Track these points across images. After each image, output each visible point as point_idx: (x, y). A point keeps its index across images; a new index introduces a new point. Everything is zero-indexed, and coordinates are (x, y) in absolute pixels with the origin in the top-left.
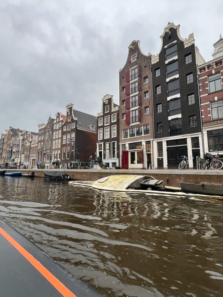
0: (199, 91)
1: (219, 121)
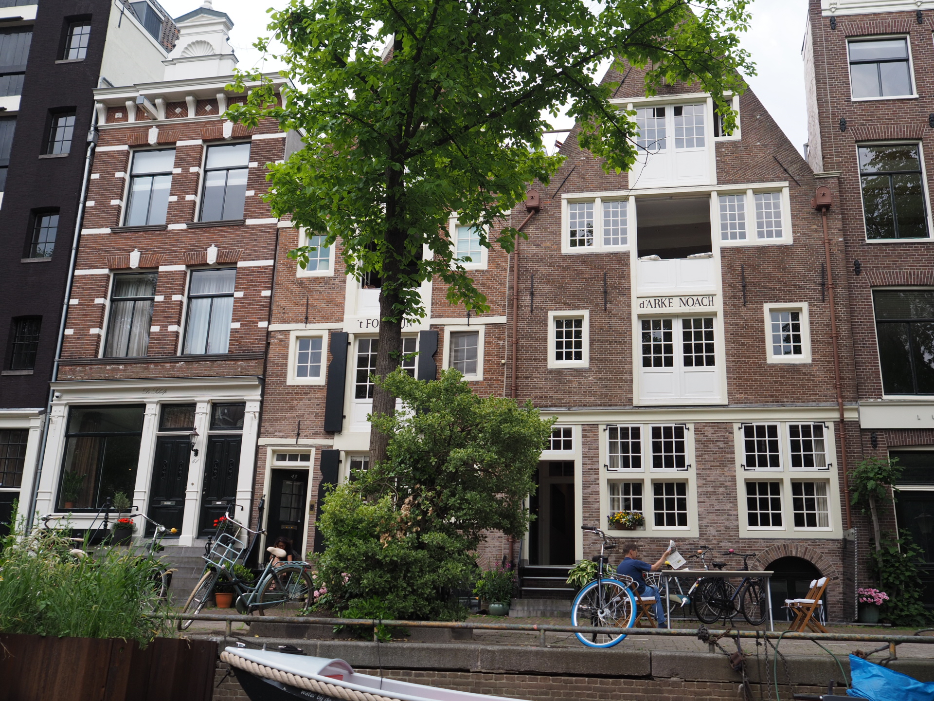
0: (81, 206)
1: (121, 367)
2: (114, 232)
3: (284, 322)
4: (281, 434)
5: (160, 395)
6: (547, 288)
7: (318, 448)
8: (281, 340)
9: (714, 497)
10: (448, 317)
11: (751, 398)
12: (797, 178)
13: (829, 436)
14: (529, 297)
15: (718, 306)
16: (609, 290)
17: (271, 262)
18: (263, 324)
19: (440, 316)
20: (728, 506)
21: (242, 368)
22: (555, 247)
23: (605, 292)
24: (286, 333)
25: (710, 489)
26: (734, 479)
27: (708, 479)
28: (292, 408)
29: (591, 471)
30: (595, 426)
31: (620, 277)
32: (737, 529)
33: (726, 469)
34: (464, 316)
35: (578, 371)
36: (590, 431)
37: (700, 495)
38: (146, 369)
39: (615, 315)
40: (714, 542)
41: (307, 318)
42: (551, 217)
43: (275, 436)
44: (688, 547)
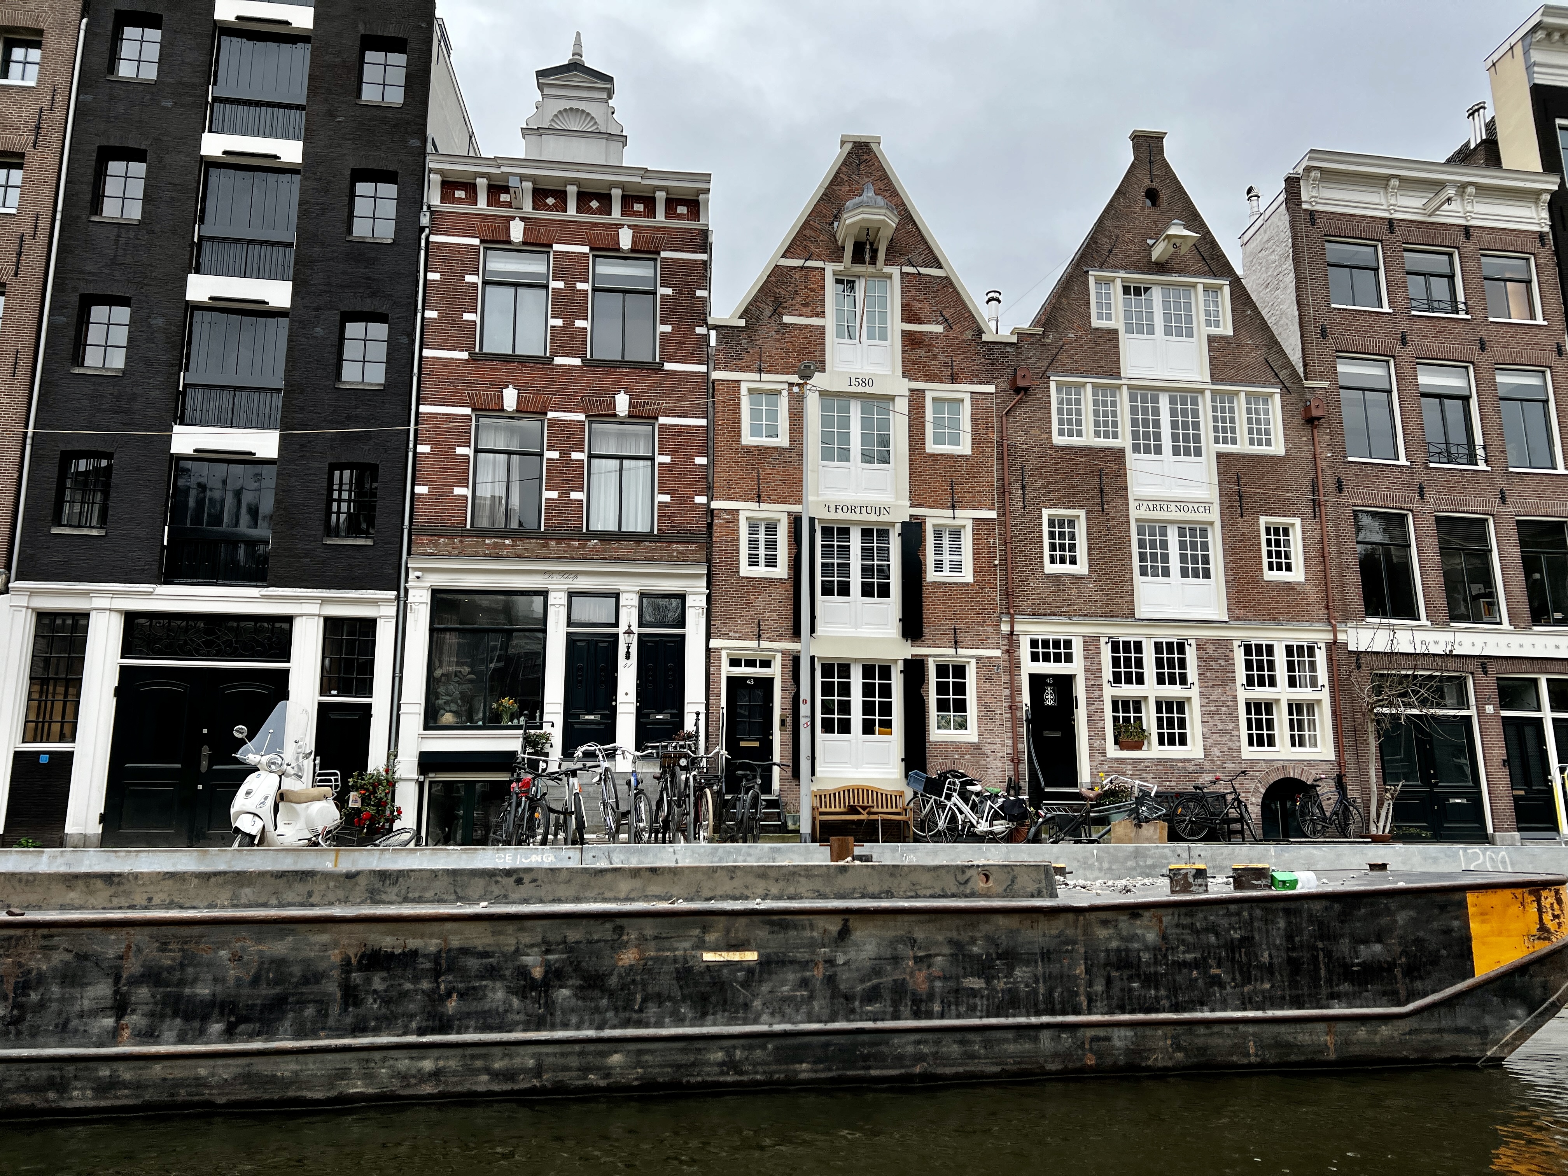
0: (419, 317)
1: (507, 542)
2: (475, 358)
3: (730, 499)
4: (737, 635)
5: (569, 581)
6: (1039, 483)
7: (784, 653)
8: (728, 521)
9: (1217, 717)
10: (930, 507)
11: (1250, 615)
12: (1288, 385)
13: (1321, 657)
14: (1020, 491)
15: (1215, 516)
16: (1106, 489)
17: (703, 422)
18: (701, 500)
19: (921, 506)
20: (1231, 726)
21: (679, 552)
22: (1045, 435)
23: (1102, 491)
24: (735, 513)
25: (1213, 709)
26: (1235, 698)
27: (1211, 698)
28: (748, 604)
29: (1094, 687)
30: (1097, 638)
31: (1117, 476)
32: (1239, 750)
33: (1228, 688)
34: (948, 508)
35: (1077, 578)
36: (1090, 644)
37: (1203, 714)
38: (545, 546)
39: (1113, 518)
40: (1219, 763)
41: (759, 496)
42: (1040, 399)
43: (730, 638)
44: (1194, 768)
